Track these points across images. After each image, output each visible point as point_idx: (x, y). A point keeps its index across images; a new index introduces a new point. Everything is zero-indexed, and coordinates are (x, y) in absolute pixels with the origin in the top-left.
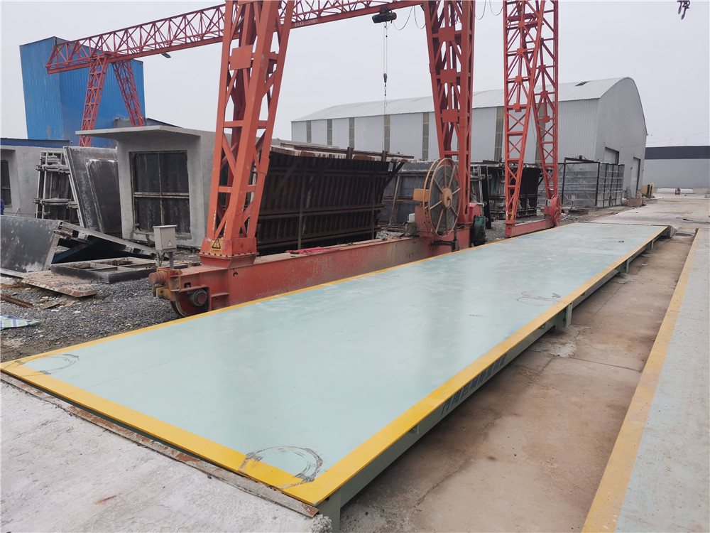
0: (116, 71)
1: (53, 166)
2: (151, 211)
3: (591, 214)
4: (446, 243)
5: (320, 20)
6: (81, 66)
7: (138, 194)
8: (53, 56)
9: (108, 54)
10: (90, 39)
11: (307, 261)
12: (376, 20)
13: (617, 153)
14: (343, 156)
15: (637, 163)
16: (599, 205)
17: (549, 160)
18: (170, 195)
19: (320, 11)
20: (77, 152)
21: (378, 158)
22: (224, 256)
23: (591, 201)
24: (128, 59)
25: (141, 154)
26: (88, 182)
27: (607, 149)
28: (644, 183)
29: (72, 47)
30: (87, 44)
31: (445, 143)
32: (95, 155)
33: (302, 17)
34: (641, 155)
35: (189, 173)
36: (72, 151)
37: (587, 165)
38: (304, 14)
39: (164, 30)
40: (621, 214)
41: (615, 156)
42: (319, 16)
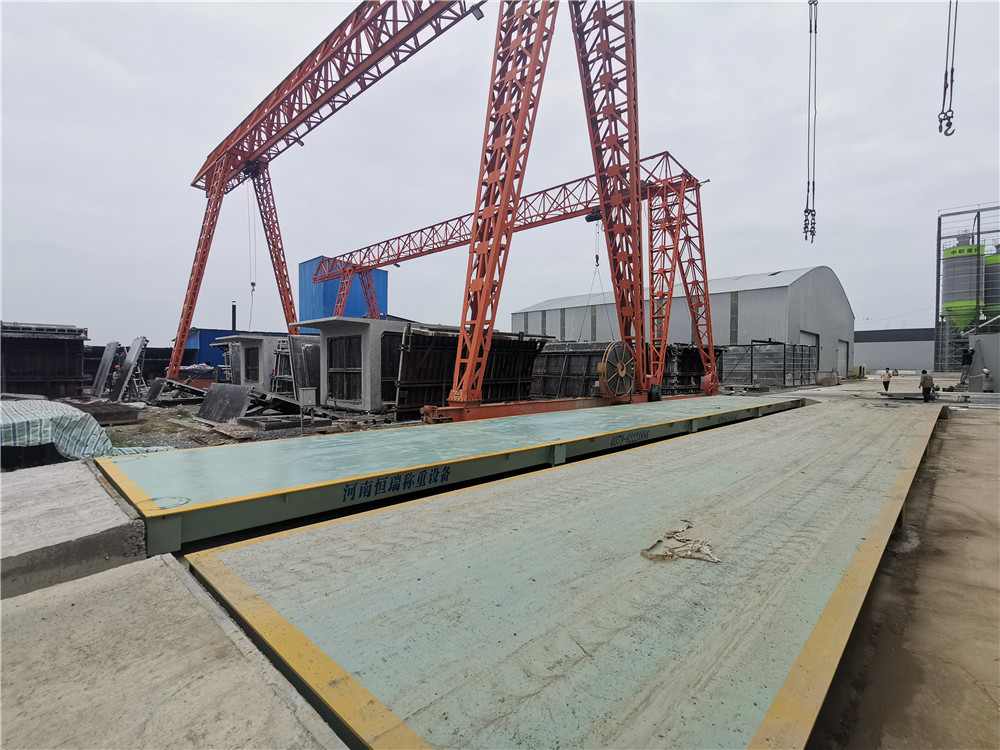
0: (361, 279)
5: (545, 222)
6: (338, 276)
7: (331, 370)
8: (319, 269)
9: (354, 267)
10: (344, 256)
12: (589, 219)
13: (817, 336)
15: (845, 346)
17: (705, 341)
18: (350, 370)
19: (545, 214)
24: (369, 269)
25: (334, 339)
26: (302, 362)
27: (802, 331)
28: (855, 364)
29: (331, 262)
30: (341, 259)
31: (626, 331)
32: (309, 341)
33: (529, 220)
34: (850, 338)
38: (531, 217)
39: (395, 246)
41: (815, 338)
42: (544, 218)
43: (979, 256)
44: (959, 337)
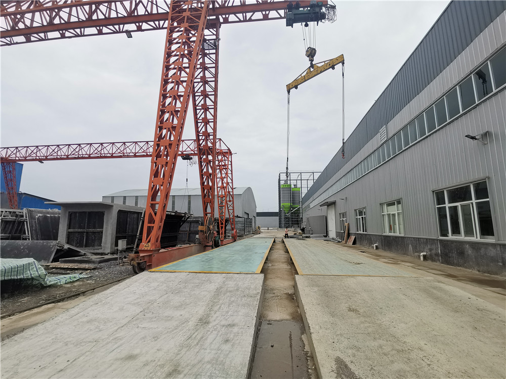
1: (6, 217)
2: (77, 238)
3: (244, 237)
4: (209, 246)
7: (70, 230)
11: (172, 252)
14: (174, 214)
15: (254, 218)
16: (246, 234)
17: (231, 217)
18: (91, 230)
19: (136, 153)
20: (32, 211)
21: (183, 215)
22: (151, 249)
23: (243, 232)
24: (14, 161)
25: (75, 213)
26: (36, 225)
27: (245, 212)
28: (257, 226)
31: (205, 209)
34: (255, 215)
35: (105, 220)
36: (30, 210)
37: (239, 219)
40: (254, 236)
43: (290, 188)
44: (286, 216)
